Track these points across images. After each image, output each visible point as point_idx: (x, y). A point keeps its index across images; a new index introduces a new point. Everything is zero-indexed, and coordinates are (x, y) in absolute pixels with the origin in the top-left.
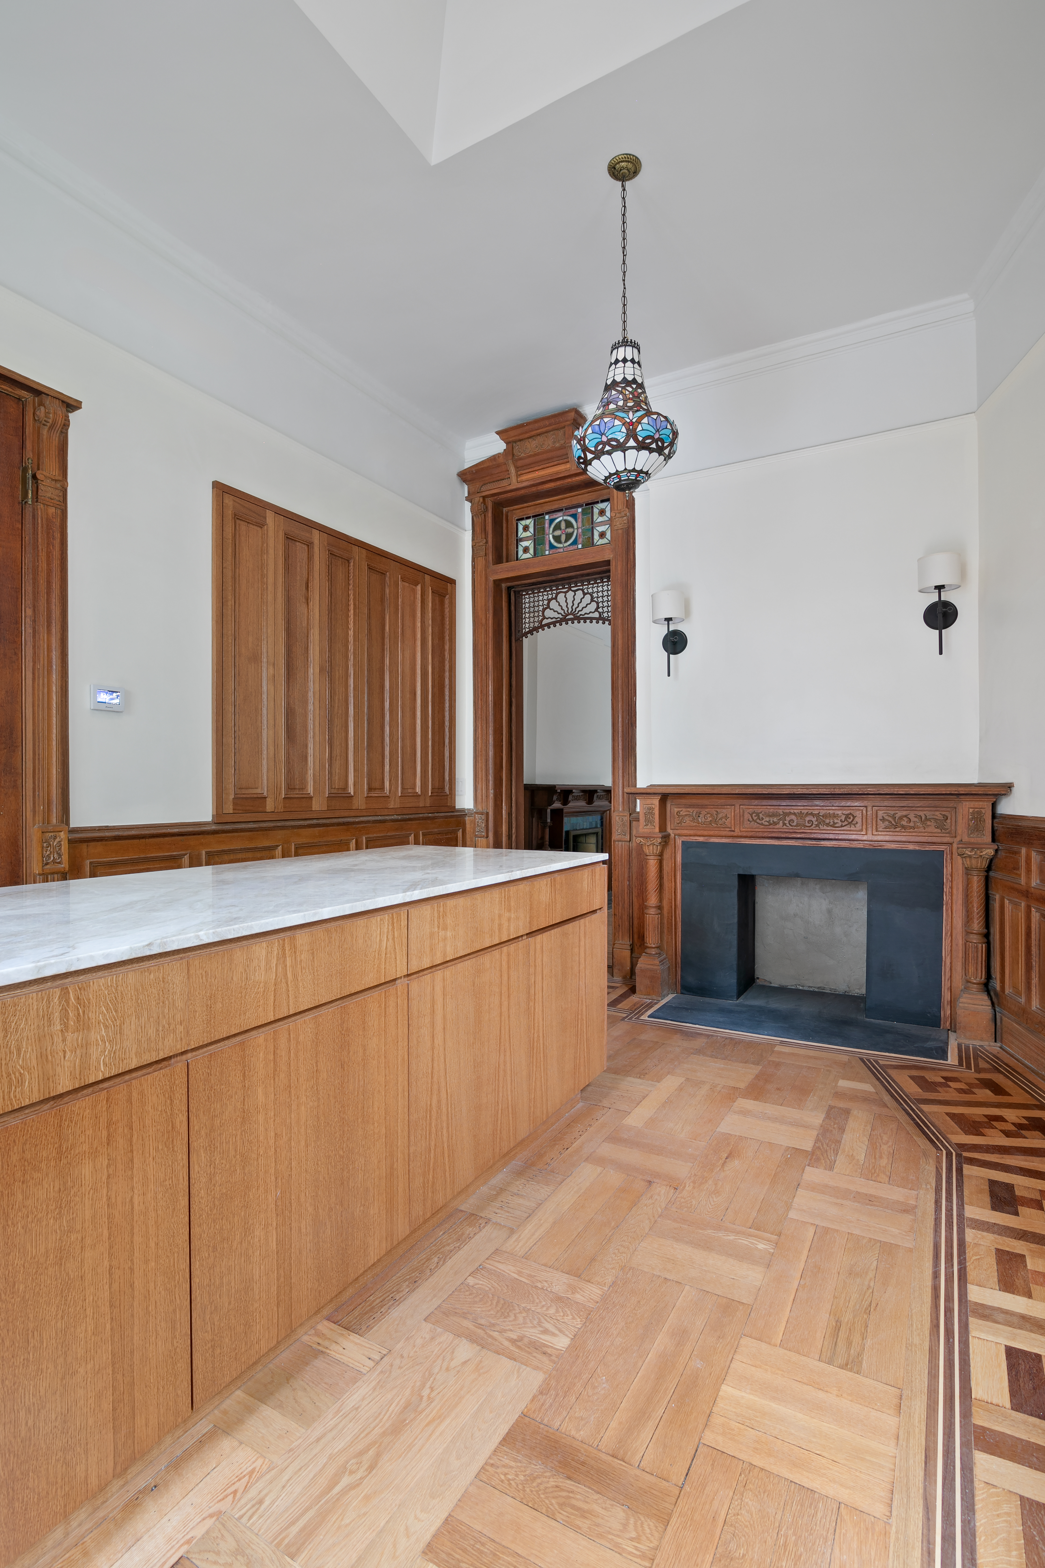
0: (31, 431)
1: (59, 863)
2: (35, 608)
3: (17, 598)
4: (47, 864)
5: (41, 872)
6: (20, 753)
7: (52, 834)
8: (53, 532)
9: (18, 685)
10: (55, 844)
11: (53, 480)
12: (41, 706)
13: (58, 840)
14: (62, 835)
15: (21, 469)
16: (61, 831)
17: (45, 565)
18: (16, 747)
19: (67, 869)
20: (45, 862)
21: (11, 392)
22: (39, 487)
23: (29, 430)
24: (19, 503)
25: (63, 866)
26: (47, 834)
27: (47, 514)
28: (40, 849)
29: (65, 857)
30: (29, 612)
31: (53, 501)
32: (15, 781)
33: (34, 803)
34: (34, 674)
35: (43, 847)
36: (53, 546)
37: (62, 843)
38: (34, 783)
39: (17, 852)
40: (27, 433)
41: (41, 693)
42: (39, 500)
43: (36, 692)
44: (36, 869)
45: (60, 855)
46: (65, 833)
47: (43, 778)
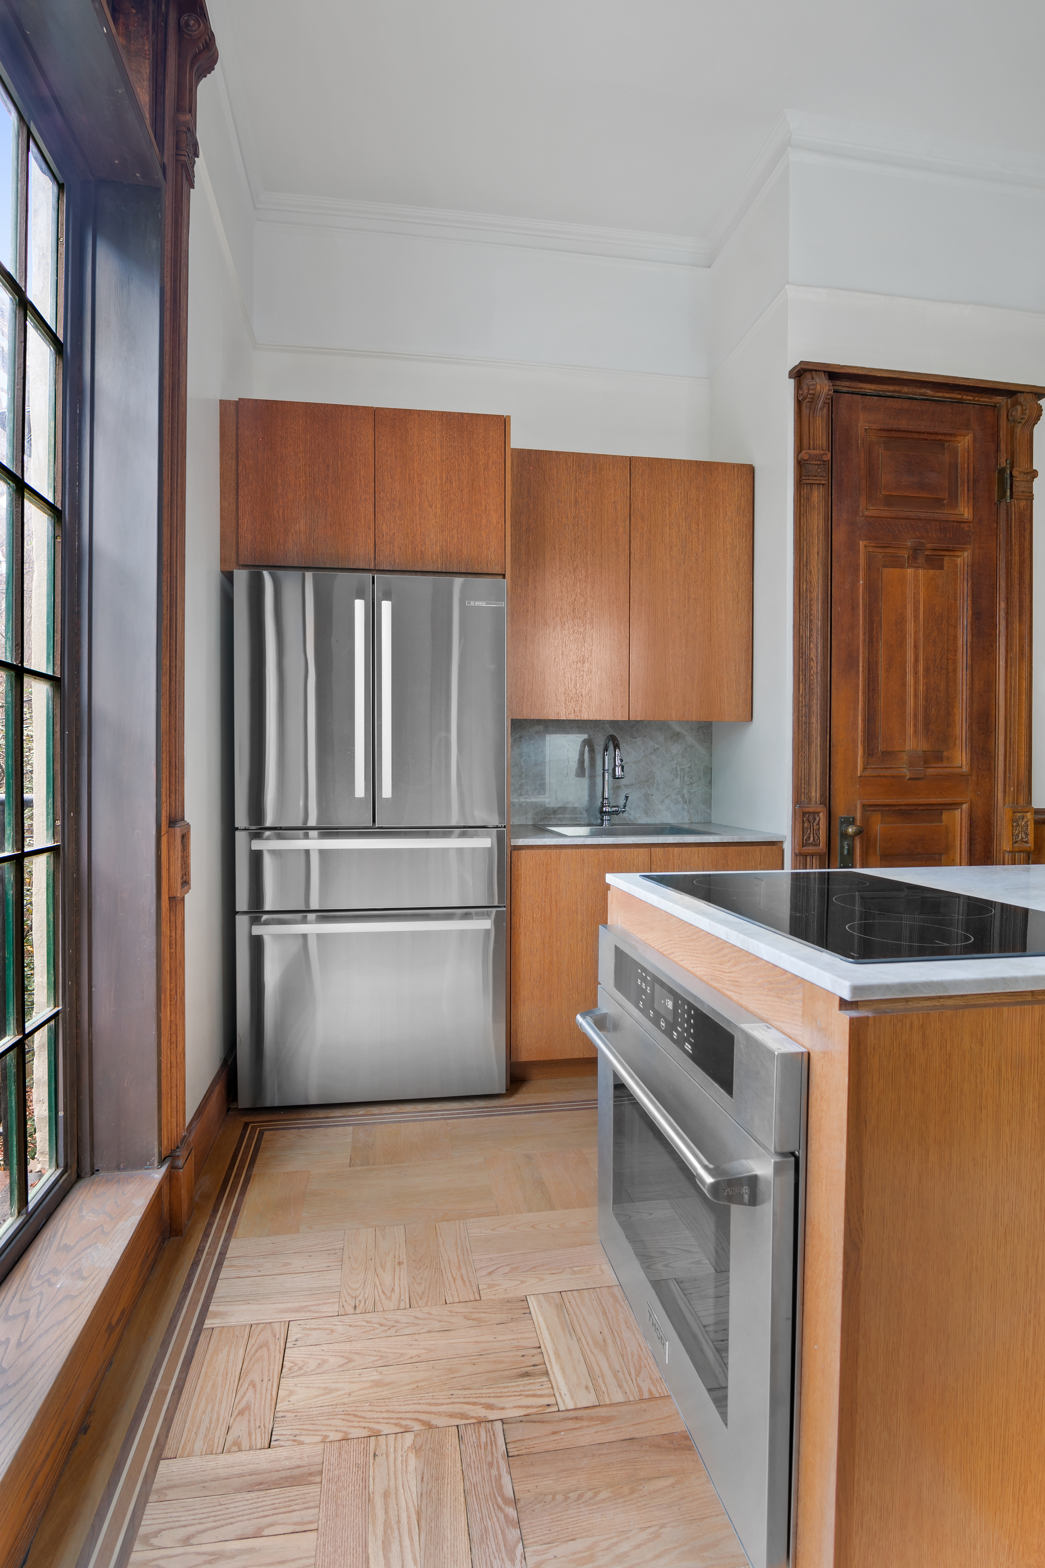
0: (1005, 432)
1: (1026, 842)
2: (1008, 600)
3: (993, 594)
4: (1016, 842)
5: (1011, 850)
6: (994, 738)
7: (1020, 814)
8: (1024, 524)
9: (993, 674)
10: (1023, 824)
11: (1025, 473)
12: (1013, 693)
13: (1025, 820)
14: (1029, 816)
15: (997, 471)
16: (1028, 812)
17: (1017, 558)
18: (991, 732)
19: (1032, 849)
20: (1014, 840)
21: (989, 402)
22: (1014, 484)
23: (1003, 433)
24: (995, 504)
25: (1028, 845)
26: (1017, 814)
27: (1019, 508)
28: (1011, 828)
29: (1031, 837)
30: (1003, 605)
31: (1025, 494)
32: (990, 764)
33: (1005, 785)
34: (1006, 662)
35: (1013, 826)
36: (1024, 537)
37: (1029, 823)
38: (1005, 765)
39: (990, 829)
40: (1001, 436)
41: (1013, 680)
42: (1014, 497)
43: (1008, 679)
44: (1006, 845)
45: (1027, 835)
46: (1031, 814)
47: (1013, 761)
